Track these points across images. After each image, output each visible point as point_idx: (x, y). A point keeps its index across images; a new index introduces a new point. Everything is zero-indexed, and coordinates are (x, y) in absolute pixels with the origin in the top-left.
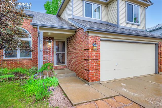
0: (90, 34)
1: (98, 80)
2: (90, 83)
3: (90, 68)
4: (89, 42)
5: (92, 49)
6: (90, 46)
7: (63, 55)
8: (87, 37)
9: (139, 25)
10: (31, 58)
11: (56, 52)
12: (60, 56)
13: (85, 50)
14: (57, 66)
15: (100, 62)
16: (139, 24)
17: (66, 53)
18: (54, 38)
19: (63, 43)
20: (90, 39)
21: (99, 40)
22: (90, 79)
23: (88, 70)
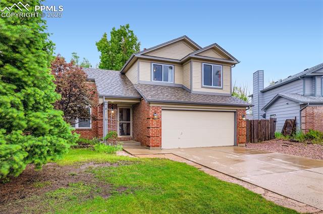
0: (151, 105)
1: (158, 146)
2: (151, 148)
3: (150, 134)
4: (150, 112)
5: (153, 118)
6: (151, 116)
7: (128, 125)
8: (149, 107)
9: (222, 89)
10: (91, 128)
11: (120, 121)
12: (125, 126)
13: (148, 119)
14: (121, 137)
15: (161, 129)
16: (221, 87)
17: (131, 122)
18: (118, 105)
19: (128, 110)
20: (151, 109)
21: (161, 110)
22: (151, 144)
23: (149, 137)
